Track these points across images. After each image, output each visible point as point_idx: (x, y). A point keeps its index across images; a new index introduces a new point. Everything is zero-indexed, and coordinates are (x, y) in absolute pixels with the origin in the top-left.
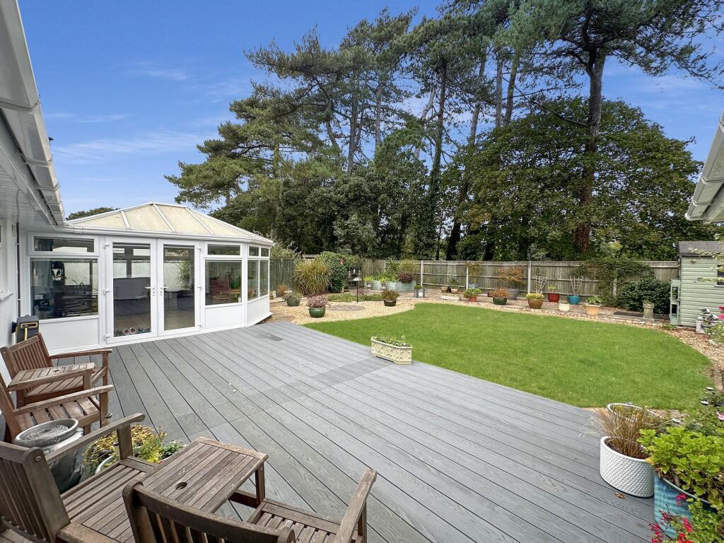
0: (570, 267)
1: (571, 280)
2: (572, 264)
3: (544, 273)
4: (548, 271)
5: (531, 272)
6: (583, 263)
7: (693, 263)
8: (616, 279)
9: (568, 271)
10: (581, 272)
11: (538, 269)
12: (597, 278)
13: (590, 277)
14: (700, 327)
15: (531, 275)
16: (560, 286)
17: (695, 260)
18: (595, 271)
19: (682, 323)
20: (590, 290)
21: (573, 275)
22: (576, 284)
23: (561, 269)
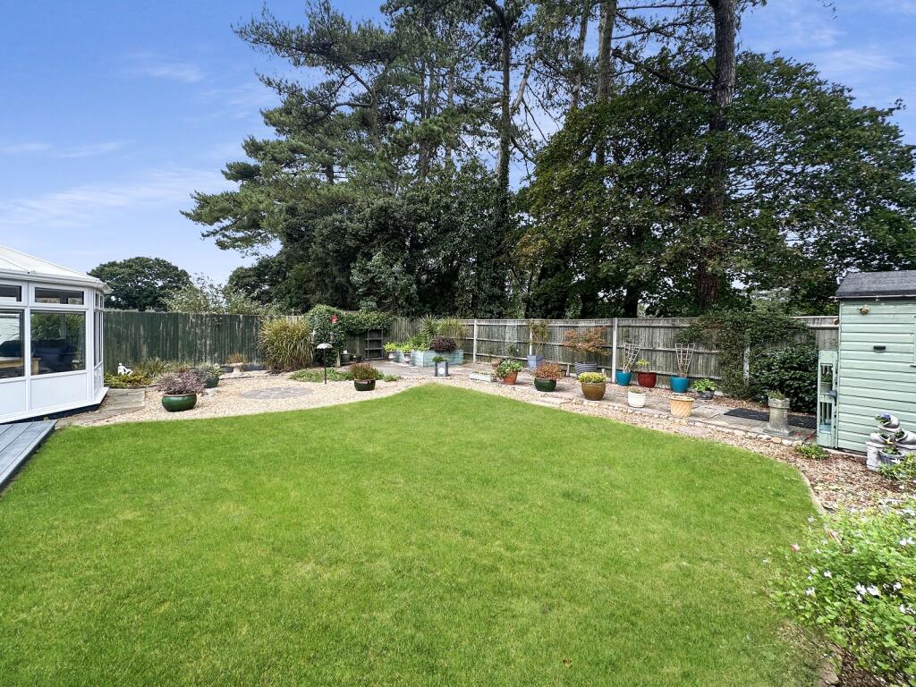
0: (675, 328)
1: (676, 349)
2: (679, 322)
3: (636, 337)
4: (644, 334)
5: (618, 337)
6: (696, 320)
7: (865, 313)
8: (748, 350)
9: (671, 334)
10: (692, 338)
11: (628, 331)
12: (718, 346)
13: (705, 345)
14: (875, 456)
15: (618, 341)
16: (660, 359)
17: (866, 307)
18: (715, 334)
19: (842, 444)
20: (706, 367)
21: (679, 340)
22: (684, 357)
23: (662, 330)
